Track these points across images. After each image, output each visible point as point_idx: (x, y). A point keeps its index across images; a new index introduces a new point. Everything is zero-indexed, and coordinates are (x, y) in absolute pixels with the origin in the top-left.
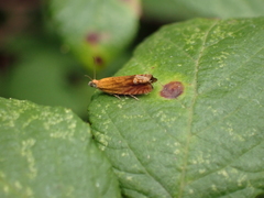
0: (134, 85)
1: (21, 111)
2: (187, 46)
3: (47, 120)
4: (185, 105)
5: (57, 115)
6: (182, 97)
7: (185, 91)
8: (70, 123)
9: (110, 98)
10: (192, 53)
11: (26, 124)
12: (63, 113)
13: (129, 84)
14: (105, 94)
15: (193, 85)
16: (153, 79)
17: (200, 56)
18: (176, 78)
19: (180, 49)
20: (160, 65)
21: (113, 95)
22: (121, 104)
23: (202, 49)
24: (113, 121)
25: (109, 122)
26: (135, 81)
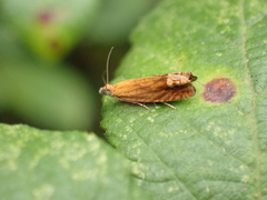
0: (167, 88)
1: (20, 143)
2: (221, 27)
3: (62, 155)
4: (243, 110)
5: (76, 145)
6: (235, 99)
7: (238, 90)
8: (98, 155)
9: (133, 109)
10: (231, 36)
11: (33, 164)
12: (83, 140)
13: (161, 88)
14: (124, 103)
15: (247, 82)
16: (193, 78)
17: (244, 39)
18: (220, 72)
19: (212, 31)
20: (190, 56)
21: (136, 105)
22: (152, 116)
23: (243, 30)
24: (147, 141)
25: (140, 143)
26: (170, 83)
